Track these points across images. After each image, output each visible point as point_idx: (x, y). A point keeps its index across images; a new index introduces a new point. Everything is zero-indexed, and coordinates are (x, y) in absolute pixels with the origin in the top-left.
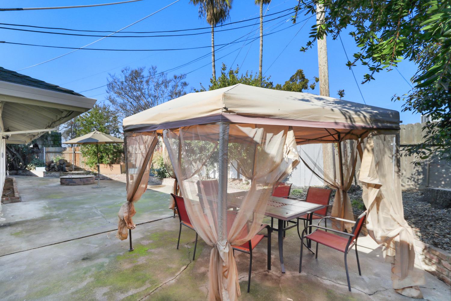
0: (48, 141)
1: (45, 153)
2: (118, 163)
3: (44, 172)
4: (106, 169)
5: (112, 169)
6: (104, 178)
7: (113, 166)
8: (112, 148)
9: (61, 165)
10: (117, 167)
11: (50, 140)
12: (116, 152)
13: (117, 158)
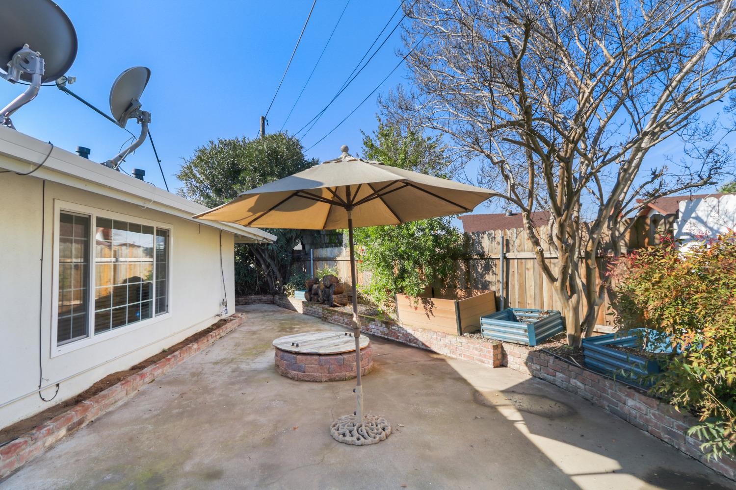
0: (320, 237)
1: (312, 261)
2: (451, 295)
3: (303, 302)
4: (413, 310)
5: (430, 313)
6: (408, 342)
7: (433, 305)
8: (430, 243)
9: (327, 289)
10: (445, 308)
11: (324, 236)
12: (443, 257)
13: (445, 275)
